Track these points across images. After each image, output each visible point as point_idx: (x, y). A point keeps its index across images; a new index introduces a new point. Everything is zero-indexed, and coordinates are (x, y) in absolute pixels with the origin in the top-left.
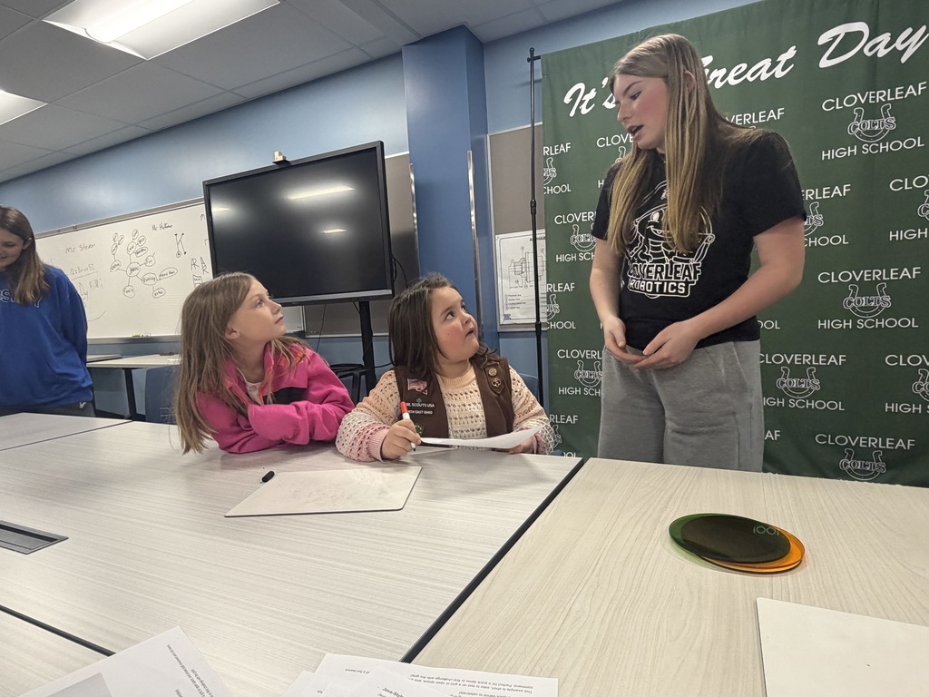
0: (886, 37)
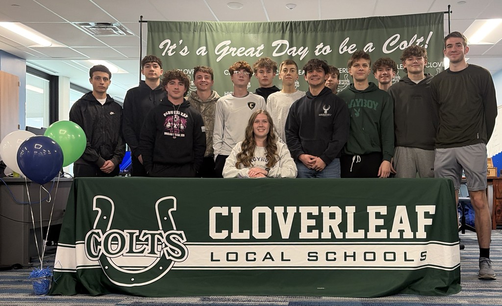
0: (294, 49)
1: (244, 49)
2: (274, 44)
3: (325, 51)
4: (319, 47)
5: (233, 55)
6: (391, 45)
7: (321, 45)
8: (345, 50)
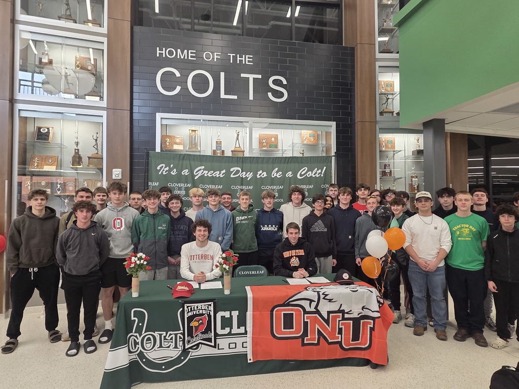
0: (244, 173)
1: (213, 172)
2: (232, 170)
3: (263, 175)
4: (259, 173)
5: (206, 175)
6: (302, 173)
7: (261, 172)
8: (275, 175)
